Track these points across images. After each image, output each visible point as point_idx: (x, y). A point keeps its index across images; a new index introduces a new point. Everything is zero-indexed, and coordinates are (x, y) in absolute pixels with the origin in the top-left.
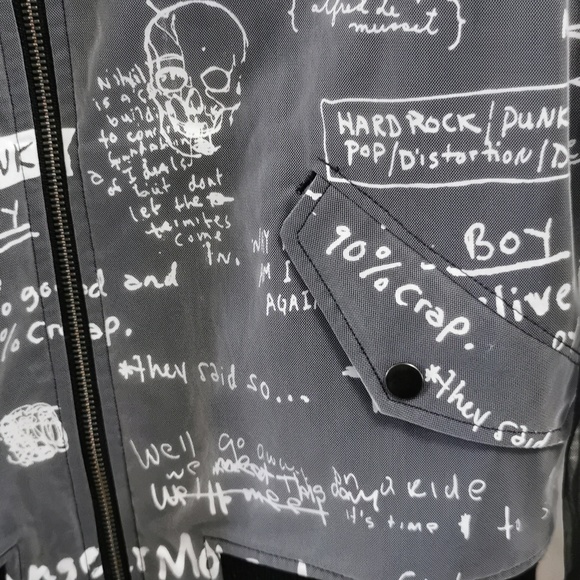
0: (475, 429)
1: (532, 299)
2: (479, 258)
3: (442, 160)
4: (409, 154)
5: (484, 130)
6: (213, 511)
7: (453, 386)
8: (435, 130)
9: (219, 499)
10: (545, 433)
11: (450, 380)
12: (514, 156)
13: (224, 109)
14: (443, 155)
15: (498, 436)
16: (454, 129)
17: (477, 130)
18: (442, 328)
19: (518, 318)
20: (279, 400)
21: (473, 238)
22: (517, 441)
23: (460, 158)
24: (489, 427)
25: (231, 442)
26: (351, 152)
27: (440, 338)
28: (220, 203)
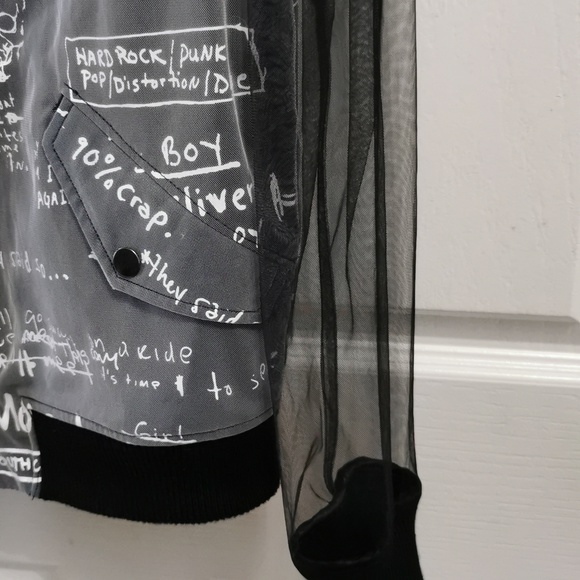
0: (177, 302)
1: (212, 198)
2: (172, 164)
3: (142, 85)
4: (120, 80)
5: (168, 62)
6: (22, 374)
7: (160, 267)
8: (135, 62)
9: (27, 364)
10: (238, 312)
11: (158, 262)
12: (188, 83)
13: (12, 46)
14: (143, 81)
15: (195, 310)
16: (147, 62)
17: (164, 62)
18: (149, 220)
19: (202, 213)
20: (51, 278)
21: (167, 147)
22: (211, 315)
23: (154, 83)
24: (187, 302)
25: (33, 317)
26: (85, 79)
27: (148, 228)
28: (15, 121)
